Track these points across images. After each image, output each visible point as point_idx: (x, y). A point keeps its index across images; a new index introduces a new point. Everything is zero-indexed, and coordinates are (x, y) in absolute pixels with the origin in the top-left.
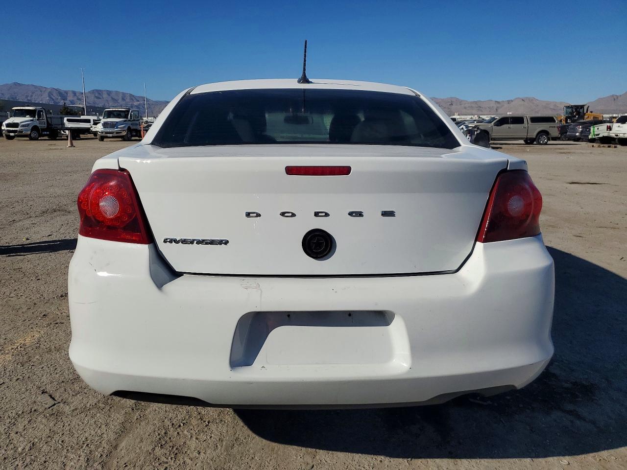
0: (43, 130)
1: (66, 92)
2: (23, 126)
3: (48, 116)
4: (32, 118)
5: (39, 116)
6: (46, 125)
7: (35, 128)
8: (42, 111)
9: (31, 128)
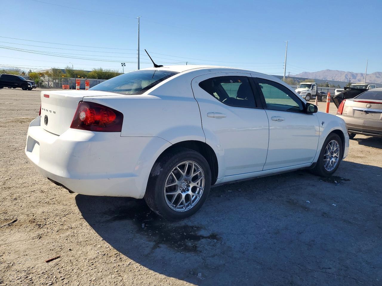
0: (313, 96)
1: (357, 74)
2: (303, 93)
3: (318, 88)
4: (308, 89)
5: (313, 88)
6: (316, 93)
7: (309, 95)
8: (315, 85)
9: (306, 94)
